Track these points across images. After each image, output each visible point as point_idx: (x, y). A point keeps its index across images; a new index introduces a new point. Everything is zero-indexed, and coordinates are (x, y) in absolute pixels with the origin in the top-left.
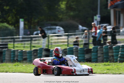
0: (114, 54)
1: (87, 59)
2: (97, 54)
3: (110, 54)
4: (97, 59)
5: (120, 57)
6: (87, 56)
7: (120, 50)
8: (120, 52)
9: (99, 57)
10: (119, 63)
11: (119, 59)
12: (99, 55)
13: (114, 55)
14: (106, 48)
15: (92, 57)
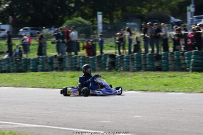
0: (186, 61)
1: (157, 67)
2: (168, 61)
3: (182, 62)
4: (168, 66)
5: (193, 65)
6: (157, 64)
7: (192, 57)
8: (192, 60)
9: (170, 64)
10: (192, 72)
11: (191, 67)
12: (170, 62)
13: (187, 63)
14: (178, 54)
15: (163, 65)
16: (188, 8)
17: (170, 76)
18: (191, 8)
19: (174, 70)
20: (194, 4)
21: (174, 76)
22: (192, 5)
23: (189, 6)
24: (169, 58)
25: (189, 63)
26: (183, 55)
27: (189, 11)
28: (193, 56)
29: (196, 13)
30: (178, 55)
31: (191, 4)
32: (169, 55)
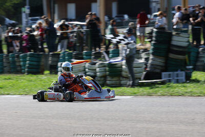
16: (23, 9)
17: (5, 79)
18: (26, 10)
19: (10, 72)
20: (30, 5)
21: (9, 79)
22: (27, 7)
23: (24, 7)
24: (4, 60)
25: (24, 65)
26: (18, 57)
27: (24, 12)
28: (28, 58)
29: (30, 15)
30: (13, 57)
31: (25, 5)
32: (4, 57)
